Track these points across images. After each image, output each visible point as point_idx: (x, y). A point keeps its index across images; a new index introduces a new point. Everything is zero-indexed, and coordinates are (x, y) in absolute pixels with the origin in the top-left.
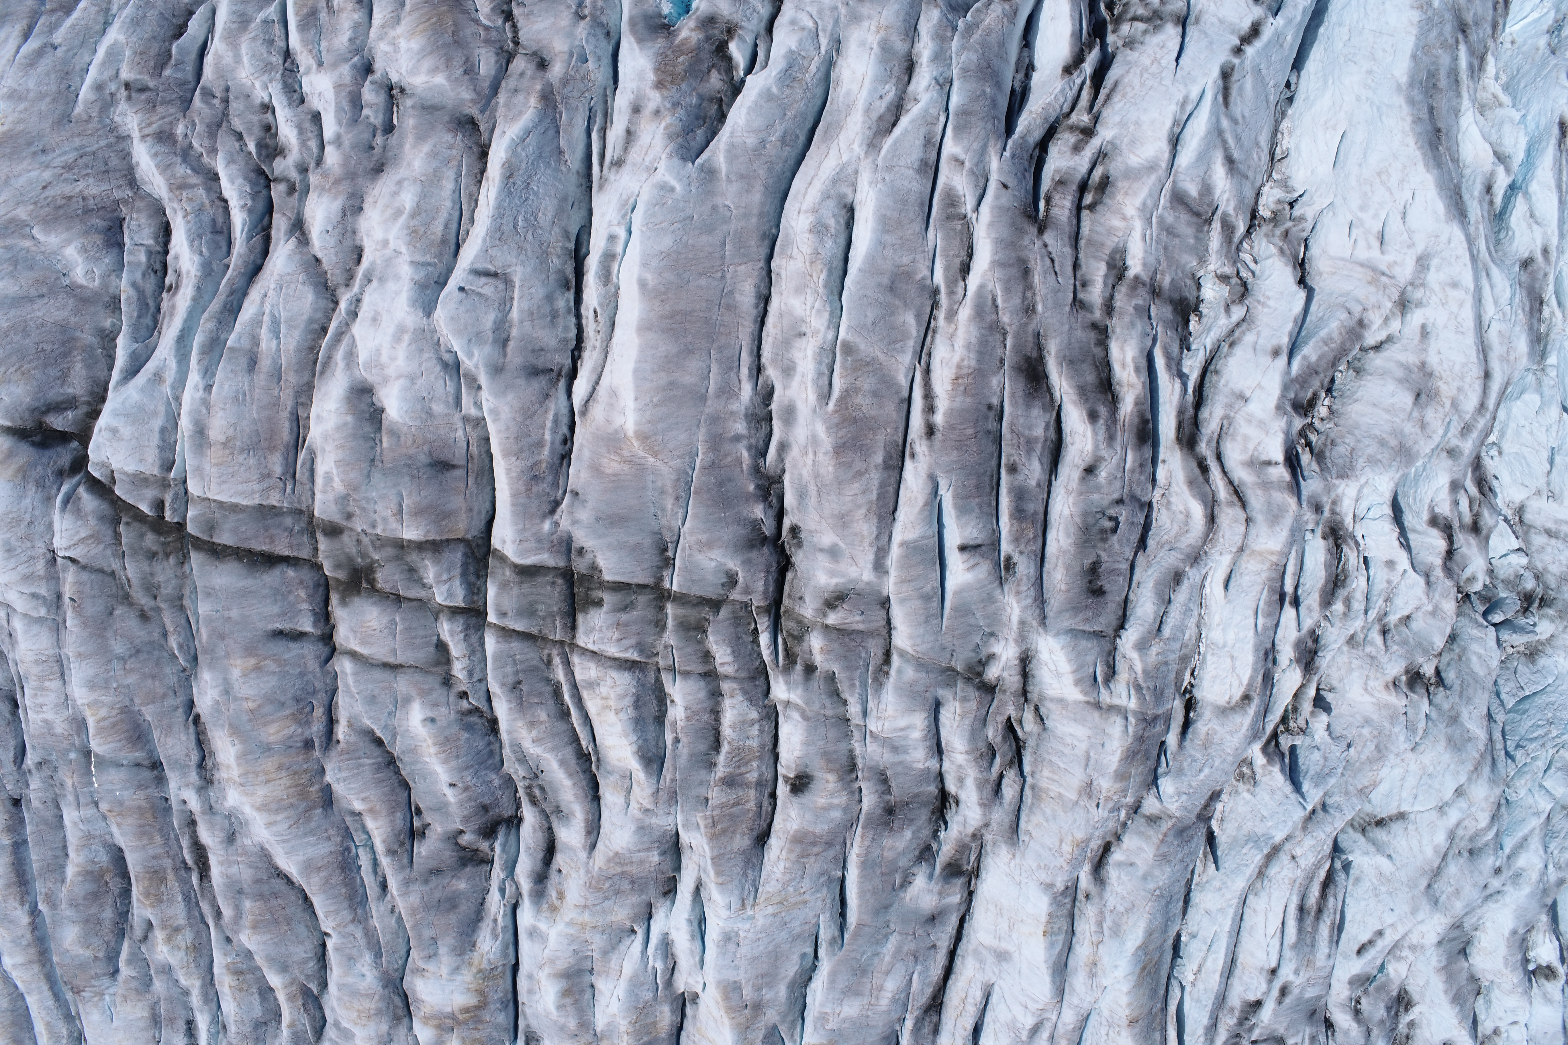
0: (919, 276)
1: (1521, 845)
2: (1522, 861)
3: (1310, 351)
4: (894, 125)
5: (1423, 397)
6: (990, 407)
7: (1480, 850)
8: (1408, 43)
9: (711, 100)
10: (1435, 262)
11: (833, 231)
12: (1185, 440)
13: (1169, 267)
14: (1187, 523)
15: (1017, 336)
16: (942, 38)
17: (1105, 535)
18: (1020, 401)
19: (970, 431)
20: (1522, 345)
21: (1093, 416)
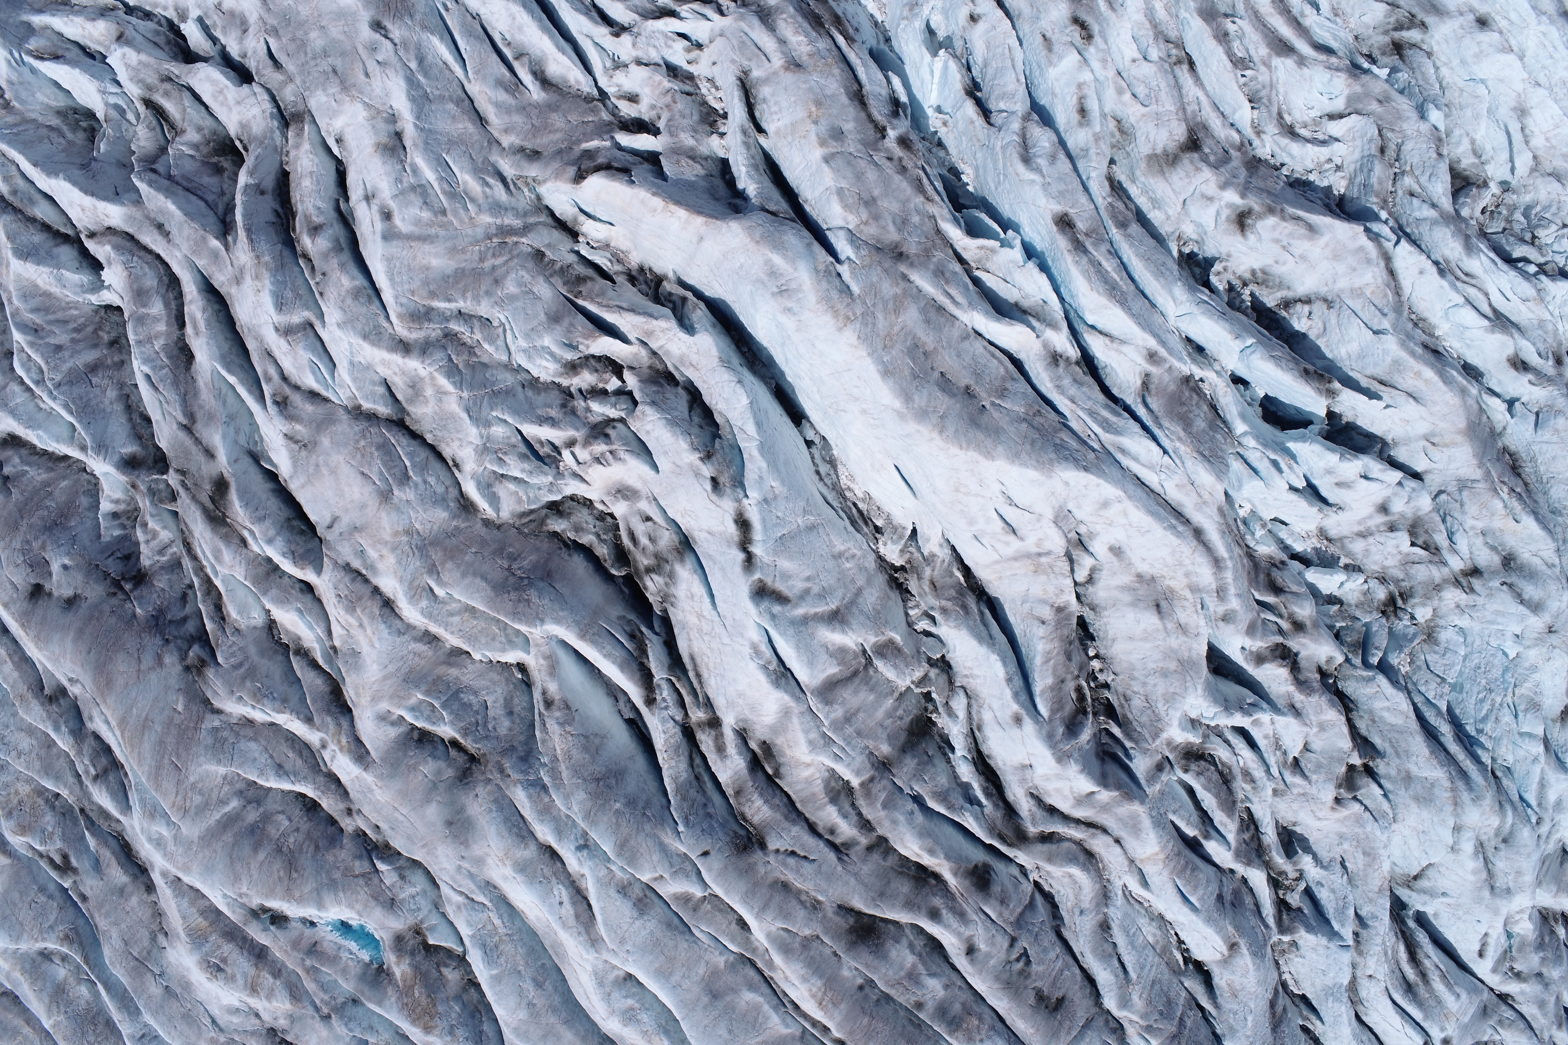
0: (722, 965)
1: (1543, 785)
2: (1552, 796)
3: (1042, 682)
4: (590, 906)
5: (1163, 604)
6: (861, 988)
7: (1511, 833)
8: (868, 368)
9: (465, 990)
10: (1070, 506)
11: (637, 1005)
12: (1014, 840)
13: (876, 738)
14: (1075, 882)
15: (827, 931)
16: (546, 811)
17: (1024, 974)
18: (876, 963)
19: (866, 1021)
20: (1204, 476)
21: (934, 915)
